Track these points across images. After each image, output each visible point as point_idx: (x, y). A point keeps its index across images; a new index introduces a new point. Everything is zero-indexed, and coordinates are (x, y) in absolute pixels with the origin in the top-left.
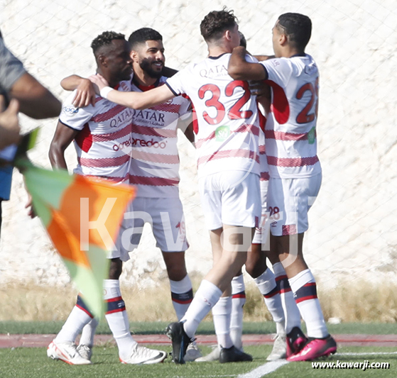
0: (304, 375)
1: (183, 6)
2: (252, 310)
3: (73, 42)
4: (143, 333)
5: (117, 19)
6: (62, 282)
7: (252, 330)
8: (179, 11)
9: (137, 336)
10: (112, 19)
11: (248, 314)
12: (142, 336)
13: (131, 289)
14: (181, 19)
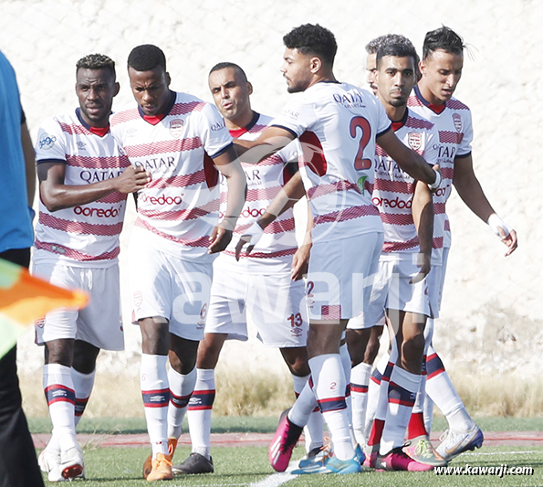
0: (331, 482)
1: (178, 23)
2: (266, 402)
3: (41, 70)
4: (132, 432)
5: (98, 40)
6: (31, 368)
7: (266, 427)
8: (174, 30)
9: (124, 436)
10: (91, 40)
11: (261, 407)
12: (129, 435)
13: (117, 377)
14: (176, 40)
